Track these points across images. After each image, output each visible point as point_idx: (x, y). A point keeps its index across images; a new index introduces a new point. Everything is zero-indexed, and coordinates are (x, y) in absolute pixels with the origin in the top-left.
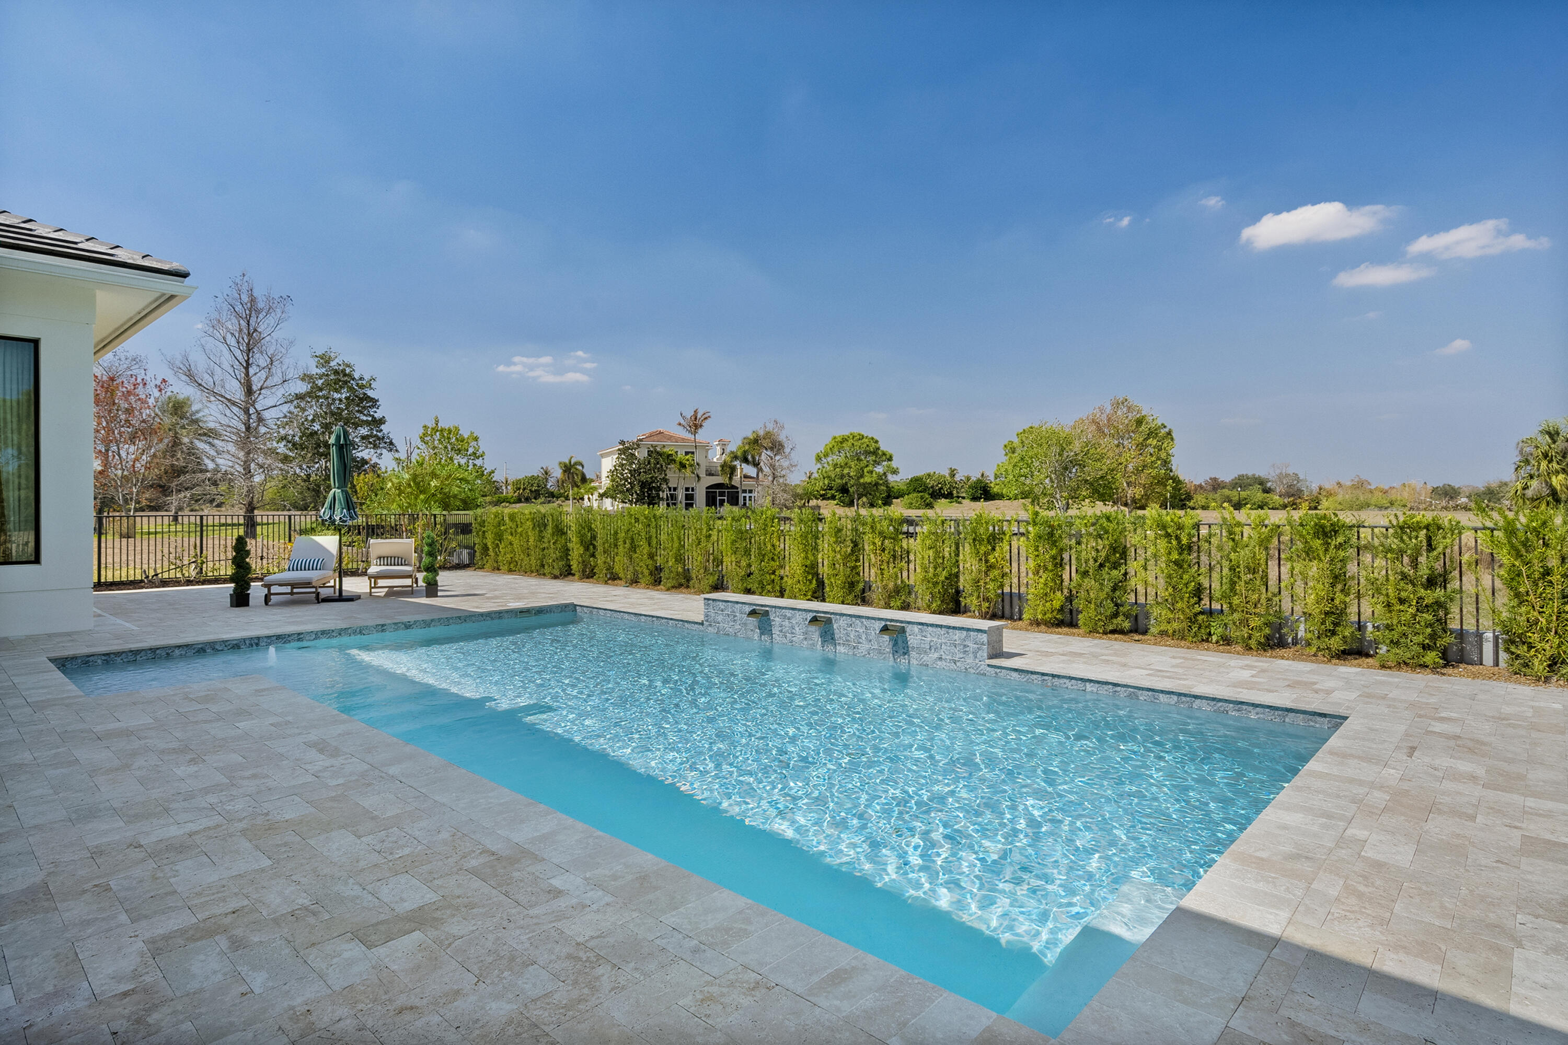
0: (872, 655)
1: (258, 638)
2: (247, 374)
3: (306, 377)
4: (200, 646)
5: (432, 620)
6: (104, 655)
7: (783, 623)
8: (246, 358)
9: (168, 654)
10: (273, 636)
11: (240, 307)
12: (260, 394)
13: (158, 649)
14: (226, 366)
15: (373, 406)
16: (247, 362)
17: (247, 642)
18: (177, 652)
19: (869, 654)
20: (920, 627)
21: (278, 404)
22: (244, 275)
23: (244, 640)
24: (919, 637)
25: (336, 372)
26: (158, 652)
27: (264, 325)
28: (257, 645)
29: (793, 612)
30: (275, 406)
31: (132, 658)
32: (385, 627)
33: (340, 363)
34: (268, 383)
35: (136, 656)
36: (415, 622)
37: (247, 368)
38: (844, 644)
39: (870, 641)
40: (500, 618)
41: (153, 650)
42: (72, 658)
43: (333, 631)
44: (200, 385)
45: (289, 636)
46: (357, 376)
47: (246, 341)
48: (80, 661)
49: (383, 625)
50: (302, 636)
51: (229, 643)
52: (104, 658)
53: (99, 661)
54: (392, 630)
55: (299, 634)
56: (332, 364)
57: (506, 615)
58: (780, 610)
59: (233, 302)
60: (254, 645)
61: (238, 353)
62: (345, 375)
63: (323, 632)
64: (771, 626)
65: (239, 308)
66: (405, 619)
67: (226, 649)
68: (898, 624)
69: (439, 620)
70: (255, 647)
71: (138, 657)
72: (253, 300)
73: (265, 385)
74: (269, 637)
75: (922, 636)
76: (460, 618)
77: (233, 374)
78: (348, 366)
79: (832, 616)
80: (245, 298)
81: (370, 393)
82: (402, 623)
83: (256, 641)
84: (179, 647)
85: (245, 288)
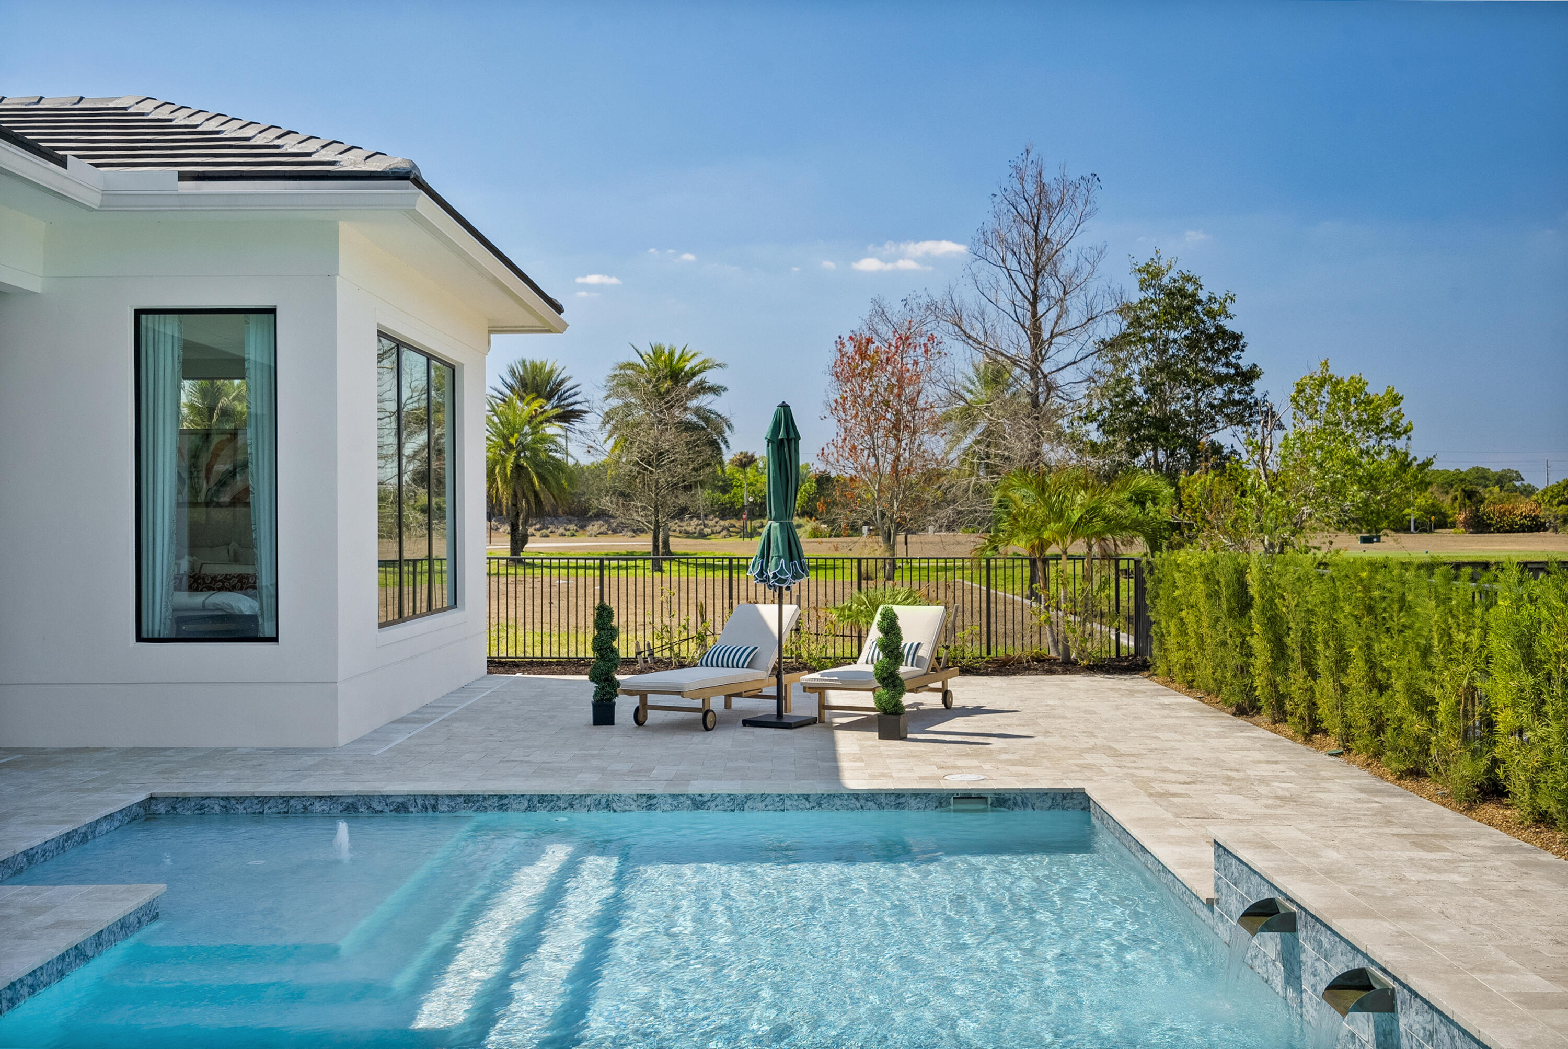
1: (436, 797)
2: (1034, 314)
3: (1124, 309)
4: (350, 800)
5: (748, 797)
6: (222, 798)
8: (1033, 287)
9: (305, 807)
10: (459, 796)
11: (1025, 205)
12: (1050, 344)
13: (292, 797)
14: (1005, 303)
15: (1235, 347)
16: (1034, 293)
17: (419, 802)
18: (318, 806)
21: (1078, 358)
22: (1028, 152)
23: (415, 797)
25: (1170, 294)
26: (292, 802)
27: (1057, 230)
28: (434, 808)
30: (1075, 362)
31: (257, 808)
32: (654, 801)
33: (1176, 277)
34: (1062, 327)
35: (262, 806)
36: (714, 797)
37: (1034, 304)
40: (899, 806)
41: (286, 799)
42: (184, 799)
43: (559, 798)
44: (969, 337)
45: (484, 798)
46: (1203, 295)
47: (1034, 259)
48: (193, 804)
49: (650, 797)
50: (505, 801)
51: (391, 800)
52: (222, 803)
53: (217, 808)
54: (667, 807)
55: (501, 797)
56: (1165, 280)
57: (912, 802)
59: (1012, 197)
60: (430, 809)
61: (1020, 280)
62: (1185, 296)
63: (542, 799)
64: (1300, 965)
65: (1023, 207)
66: (695, 788)
67: (387, 809)
69: (764, 797)
70: (430, 813)
71: (266, 807)
72: (1042, 189)
73: (1055, 331)
74: (452, 797)
76: (807, 797)
77: (1014, 316)
78: (1189, 279)
80: (1031, 189)
81: (1229, 325)
82: (688, 796)
83: (433, 802)
84: (321, 798)
85: (1031, 171)
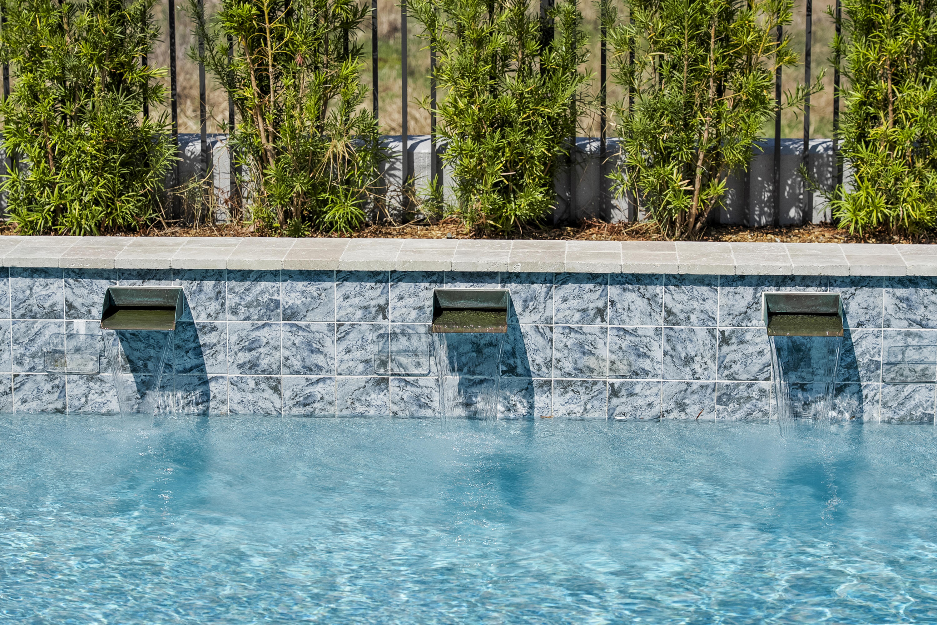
0: (693, 410)
7: (264, 334)
19: (681, 406)
20: (901, 292)
24: (898, 325)
29: (313, 288)
38: (565, 386)
39: (688, 360)
58: (239, 286)
64: (198, 351)
68: (812, 291)
75: (912, 322)
79: (511, 287)
